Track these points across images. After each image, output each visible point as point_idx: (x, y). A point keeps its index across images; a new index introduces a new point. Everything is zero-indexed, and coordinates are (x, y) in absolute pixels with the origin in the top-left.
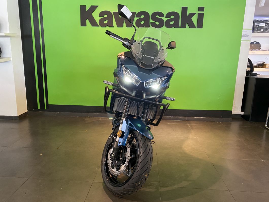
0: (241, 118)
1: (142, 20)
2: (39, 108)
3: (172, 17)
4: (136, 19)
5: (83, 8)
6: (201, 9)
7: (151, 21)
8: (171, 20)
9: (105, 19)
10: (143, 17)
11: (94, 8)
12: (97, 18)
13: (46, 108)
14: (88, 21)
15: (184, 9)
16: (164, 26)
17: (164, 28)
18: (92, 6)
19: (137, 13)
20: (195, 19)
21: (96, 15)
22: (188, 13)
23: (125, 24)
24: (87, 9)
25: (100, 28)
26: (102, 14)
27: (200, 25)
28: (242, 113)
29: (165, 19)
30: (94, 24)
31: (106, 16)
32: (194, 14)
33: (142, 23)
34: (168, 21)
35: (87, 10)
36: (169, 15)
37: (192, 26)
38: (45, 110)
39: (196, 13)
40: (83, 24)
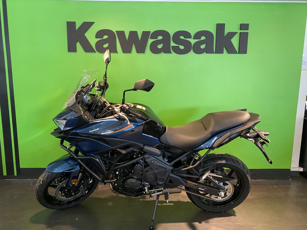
0: (299, 175)
1: (159, 42)
2: (5, 173)
3: (203, 38)
4: (150, 41)
5: (71, 25)
6: (244, 26)
7: (173, 44)
8: (202, 42)
9: (105, 41)
10: (160, 38)
11: (87, 25)
12: (93, 41)
13: (16, 174)
14: (78, 45)
15: (220, 27)
16: (192, 50)
17: (192, 53)
18: (84, 22)
19: (152, 31)
20: (235, 41)
21: (91, 36)
22: (226, 32)
23: (134, 49)
24: (77, 27)
25: (97, 54)
26: (99, 34)
27: (243, 49)
28: (301, 170)
29: (193, 41)
30: (88, 48)
31: (105, 37)
32: (234, 34)
33: (160, 46)
34: (198, 44)
35: (77, 29)
36: (198, 35)
37: (231, 50)
38: (15, 177)
39: (237, 33)
40: (72, 48)
